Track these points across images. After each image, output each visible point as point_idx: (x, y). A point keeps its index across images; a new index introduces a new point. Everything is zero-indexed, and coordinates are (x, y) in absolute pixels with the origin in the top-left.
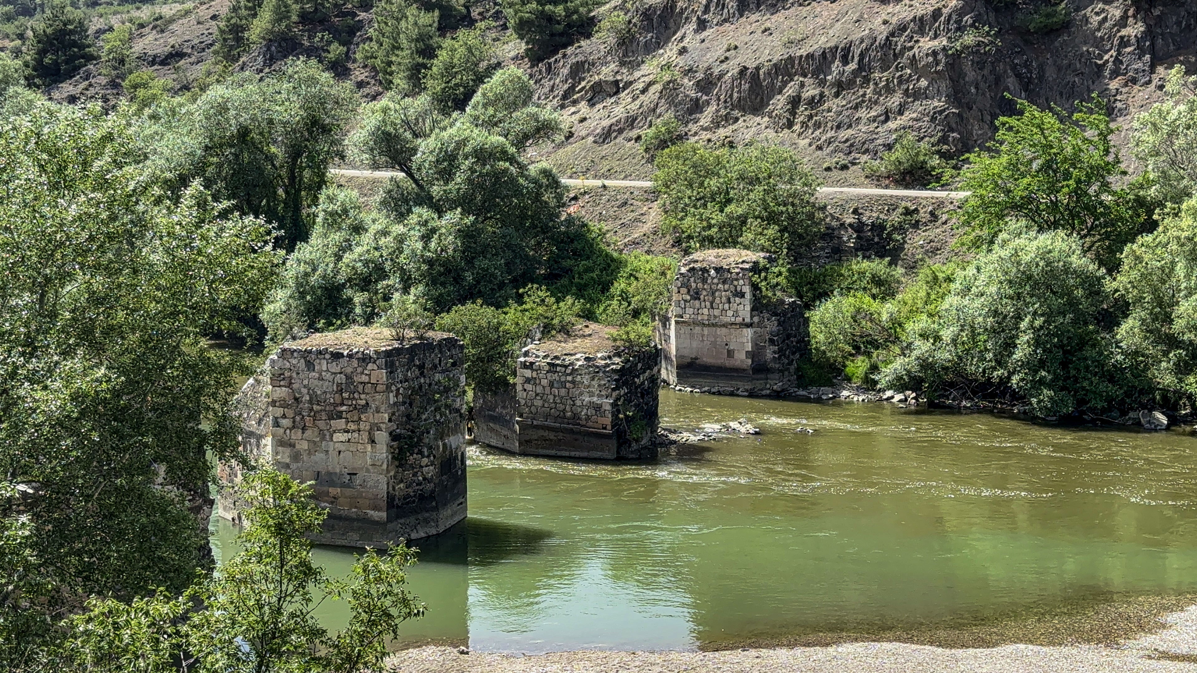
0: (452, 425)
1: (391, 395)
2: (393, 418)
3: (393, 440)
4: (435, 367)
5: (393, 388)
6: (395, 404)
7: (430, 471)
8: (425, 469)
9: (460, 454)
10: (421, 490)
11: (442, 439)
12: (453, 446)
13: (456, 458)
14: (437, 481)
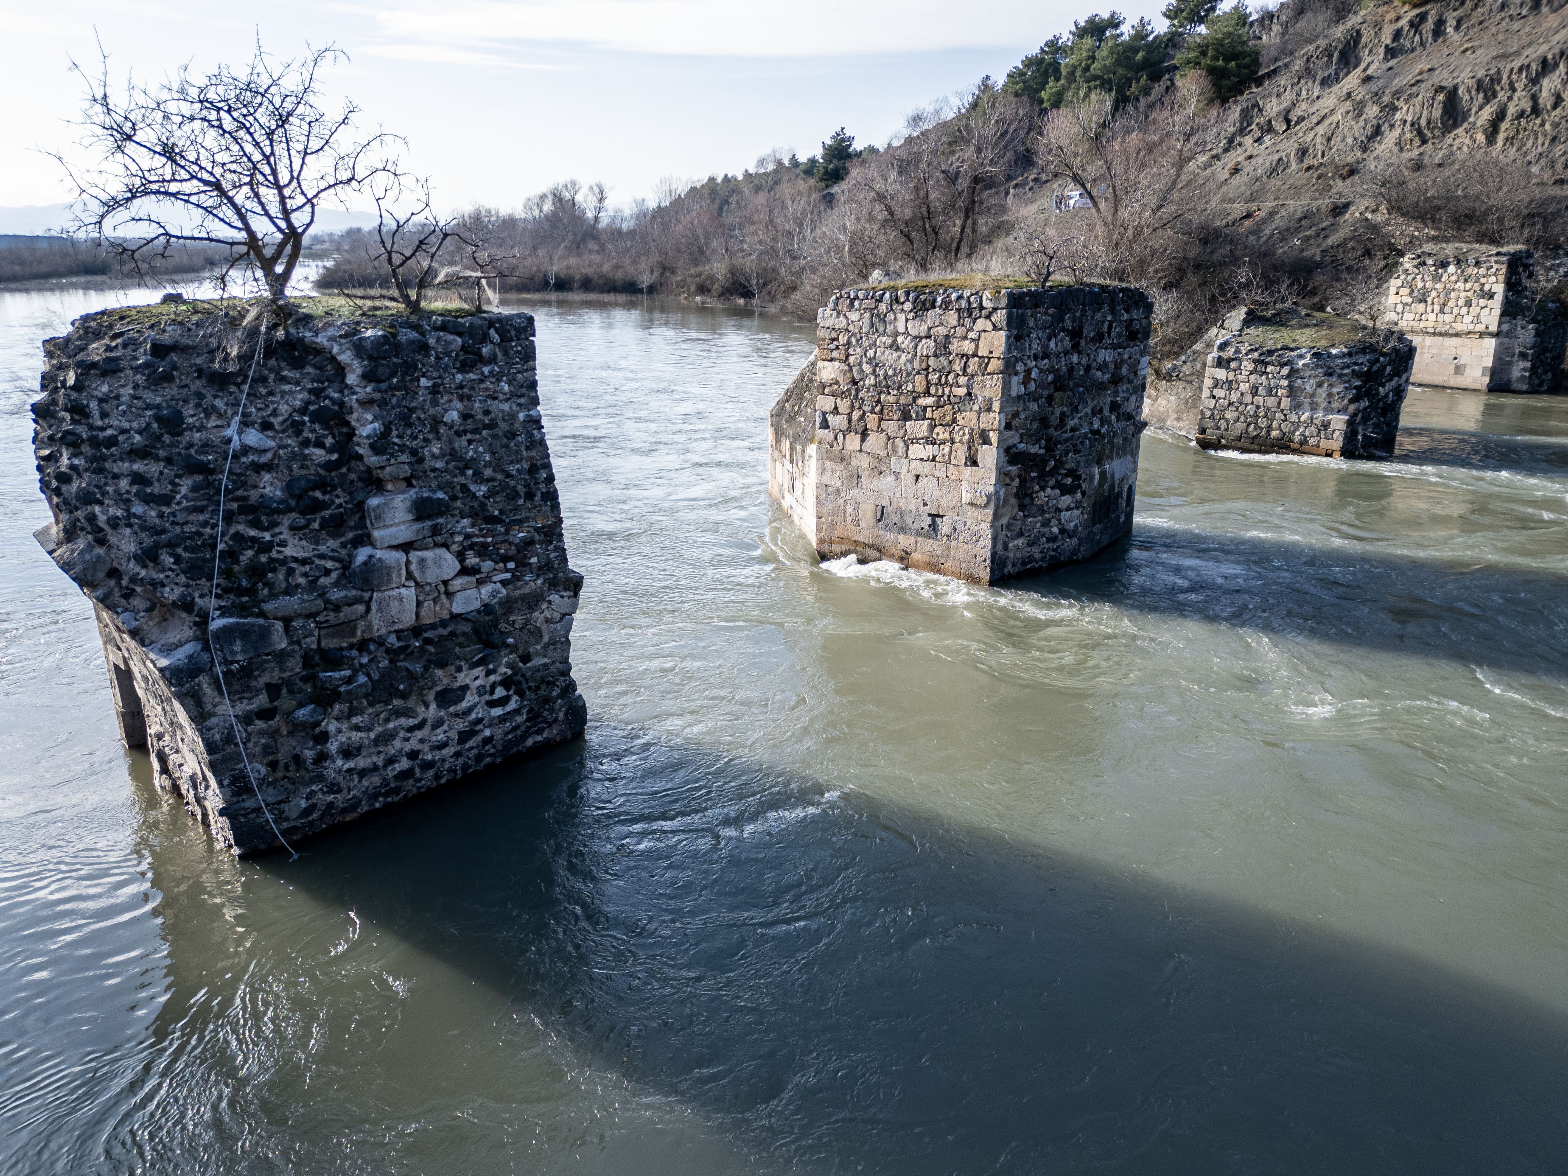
0: (1118, 441)
1: (1015, 380)
2: (1016, 422)
3: (1011, 462)
4: (1100, 337)
5: (1020, 367)
6: (1019, 397)
7: (1073, 518)
8: (1065, 515)
9: (1126, 489)
10: (1054, 550)
11: (1099, 462)
12: (1117, 476)
13: (1119, 495)
14: (1083, 535)
